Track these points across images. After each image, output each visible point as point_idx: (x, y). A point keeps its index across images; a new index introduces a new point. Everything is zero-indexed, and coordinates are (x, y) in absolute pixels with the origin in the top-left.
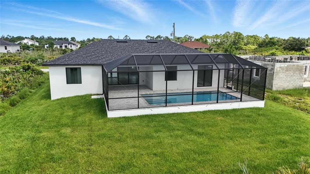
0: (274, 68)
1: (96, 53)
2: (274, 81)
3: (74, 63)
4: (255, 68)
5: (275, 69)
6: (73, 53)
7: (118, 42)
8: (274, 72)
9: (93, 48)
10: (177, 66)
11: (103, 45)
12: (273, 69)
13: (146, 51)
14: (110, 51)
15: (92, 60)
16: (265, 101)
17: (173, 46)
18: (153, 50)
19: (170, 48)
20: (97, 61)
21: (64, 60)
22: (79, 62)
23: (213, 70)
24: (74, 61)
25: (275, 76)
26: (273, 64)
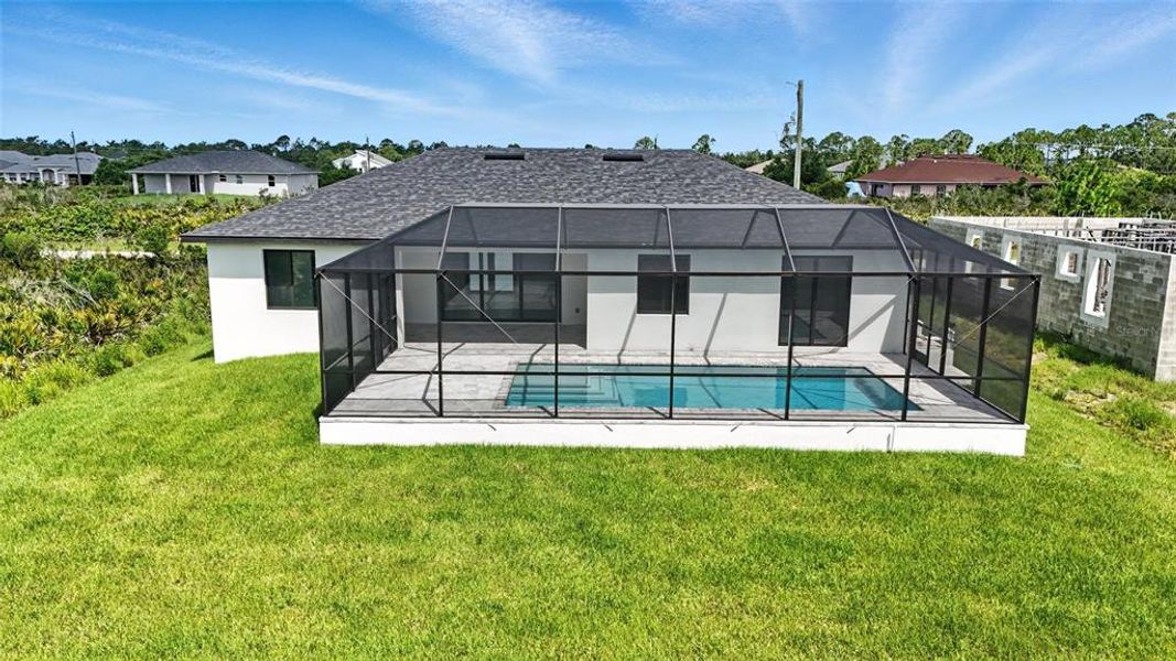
0: (1167, 279)
1: (385, 199)
2: (1167, 339)
3: (287, 235)
4: (1005, 276)
5: (1169, 282)
6: (305, 199)
7: (488, 157)
8: (1163, 298)
9: (385, 178)
10: (689, 256)
11: (425, 171)
12: (1161, 280)
13: (578, 195)
14: (440, 193)
15: (356, 224)
16: (1027, 426)
17: (705, 173)
18: (609, 191)
19: (688, 181)
20: (371, 229)
21: (260, 222)
22: (307, 229)
23: (854, 278)
24: (293, 227)
25: (1171, 315)
26: (1163, 256)
